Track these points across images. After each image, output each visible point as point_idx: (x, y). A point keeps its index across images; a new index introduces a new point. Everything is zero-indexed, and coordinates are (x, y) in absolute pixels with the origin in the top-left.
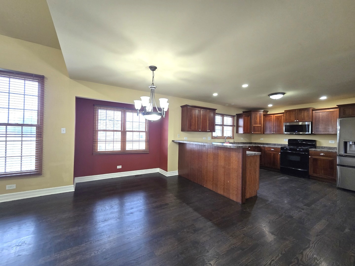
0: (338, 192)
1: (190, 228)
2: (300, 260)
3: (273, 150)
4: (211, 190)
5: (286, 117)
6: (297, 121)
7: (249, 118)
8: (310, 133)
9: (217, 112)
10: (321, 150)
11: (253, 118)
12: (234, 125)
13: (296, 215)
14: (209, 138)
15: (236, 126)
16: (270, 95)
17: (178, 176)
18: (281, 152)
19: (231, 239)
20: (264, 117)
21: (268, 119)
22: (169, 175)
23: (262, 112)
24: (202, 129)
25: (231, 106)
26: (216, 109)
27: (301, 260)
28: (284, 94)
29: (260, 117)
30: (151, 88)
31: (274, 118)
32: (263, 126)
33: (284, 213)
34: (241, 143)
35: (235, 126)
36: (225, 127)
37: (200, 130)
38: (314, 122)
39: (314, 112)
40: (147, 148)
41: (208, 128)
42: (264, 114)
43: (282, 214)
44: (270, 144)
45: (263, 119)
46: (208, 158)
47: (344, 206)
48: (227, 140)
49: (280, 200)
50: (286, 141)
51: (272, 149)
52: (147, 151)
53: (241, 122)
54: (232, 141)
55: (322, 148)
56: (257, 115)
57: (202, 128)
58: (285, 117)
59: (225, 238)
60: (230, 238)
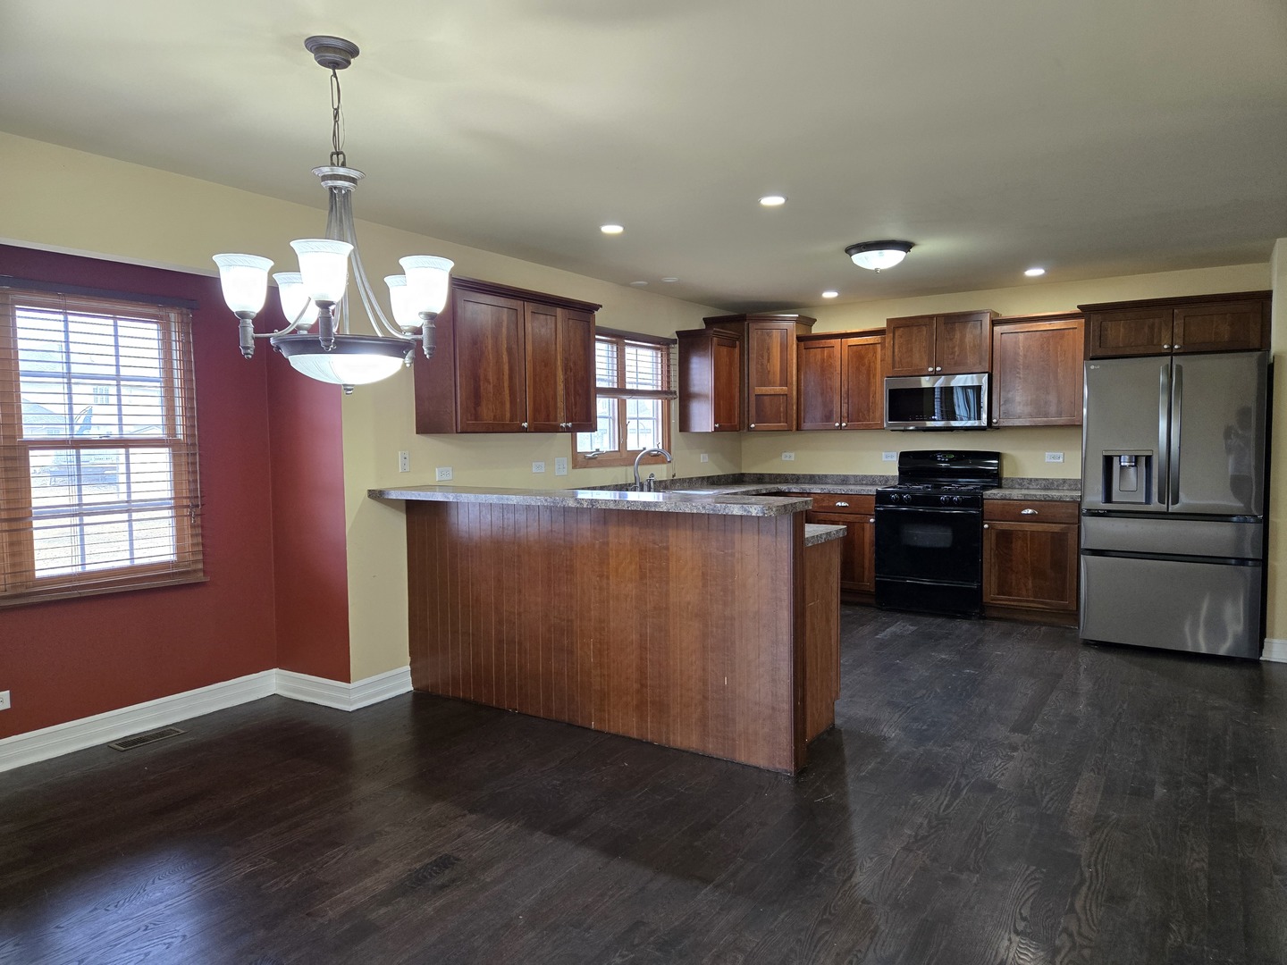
0: (1086, 657)
1: (636, 941)
2: (1075, 934)
3: (843, 504)
4: (630, 738)
5: (894, 352)
6: (938, 369)
7: (737, 350)
8: (984, 422)
9: (600, 319)
10: (1025, 495)
11: (753, 355)
12: (672, 389)
13: (1003, 774)
14: (563, 465)
15: (679, 396)
16: (853, 251)
17: (410, 698)
18: (878, 515)
19: (827, 933)
20: (798, 346)
21: (819, 357)
22: (361, 700)
23: (787, 325)
24: (535, 419)
25: (658, 290)
26: (597, 307)
27: (1080, 934)
28: (906, 246)
29: (784, 348)
30: (330, 183)
31: (845, 357)
32: (795, 393)
33: (962, 775)
34: (703, 478)
35: (675, 392)
36: (631, 403)
37: (525, 425)
38: (995, 373)
39: (997, 329)
40: (194, 553)
41: (561, 413)
42: (800, 333)
43: (958, 784)
44: (826, 476)
45: (795, 361)
46: (608, 578)
47: (1125, 706)
48: (645, 472)
49: (925, 727)
50: (890, 459)
51: (839, 504)
52: (195, 571)
53: (703, 373)
54: (661, 472)
55: (1020, 484)
56: (770, 335)
57: (536, 410)
58: (889, 353)
59: (803, 938)
60: (823, 930)
